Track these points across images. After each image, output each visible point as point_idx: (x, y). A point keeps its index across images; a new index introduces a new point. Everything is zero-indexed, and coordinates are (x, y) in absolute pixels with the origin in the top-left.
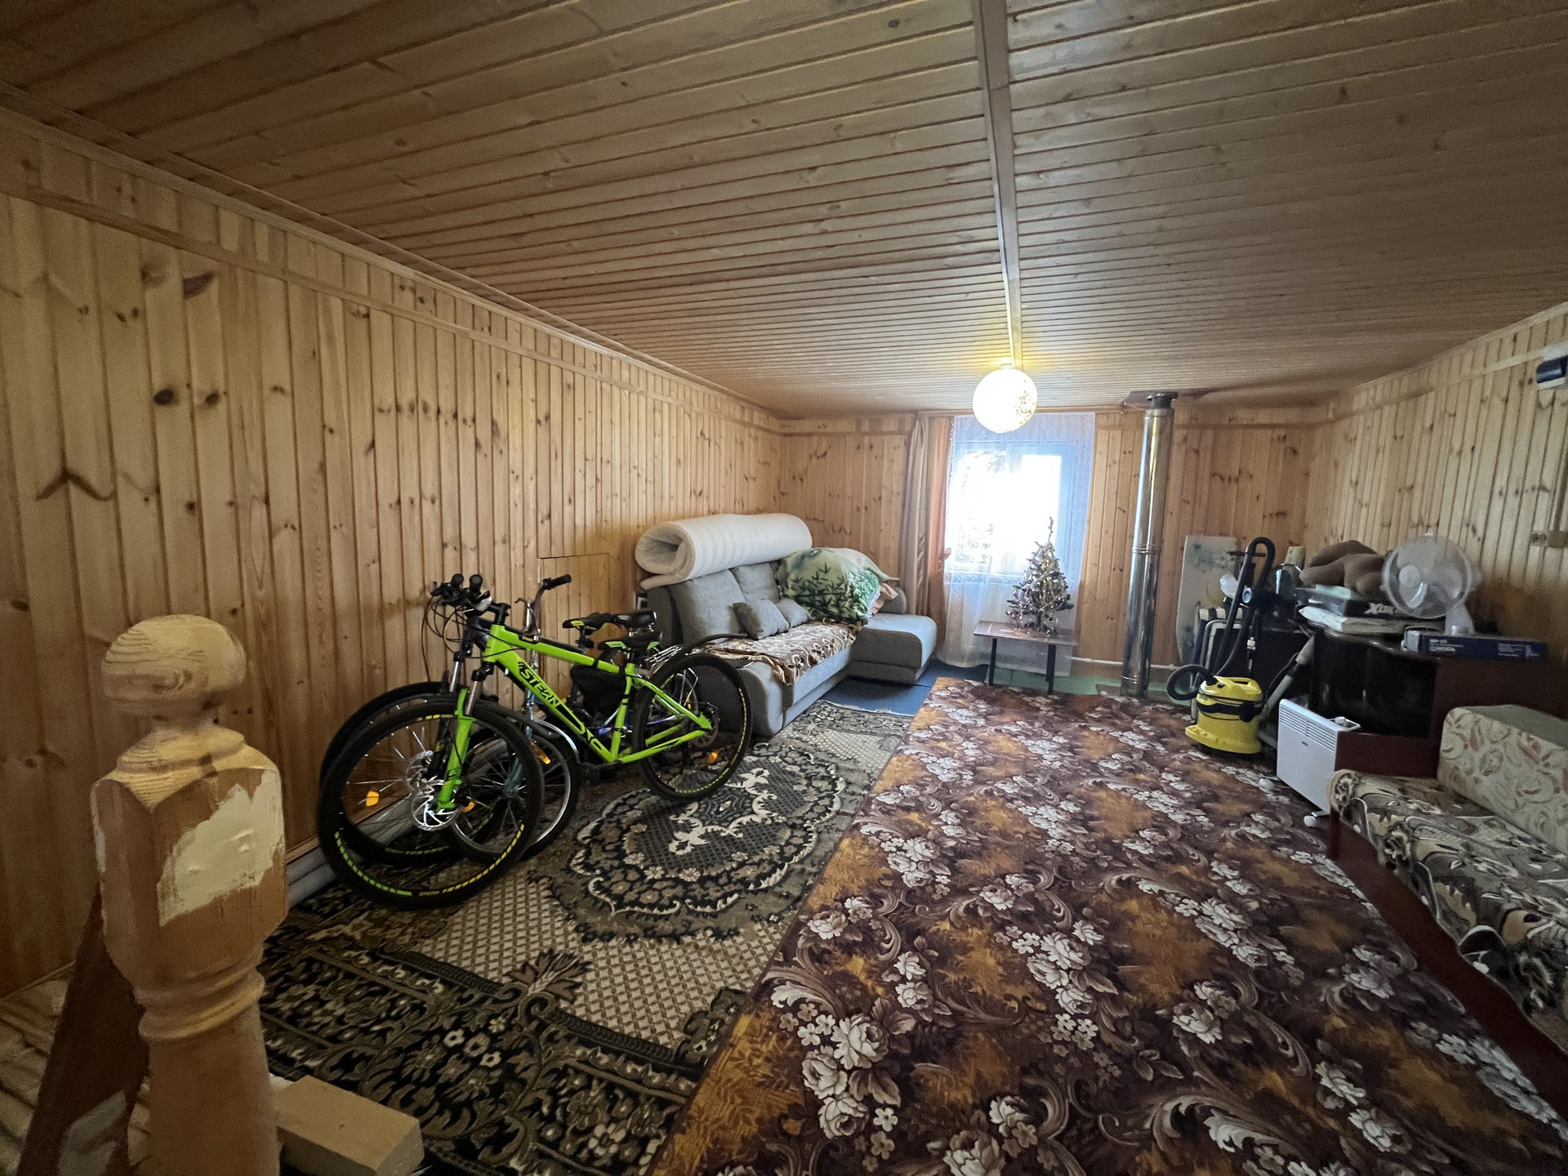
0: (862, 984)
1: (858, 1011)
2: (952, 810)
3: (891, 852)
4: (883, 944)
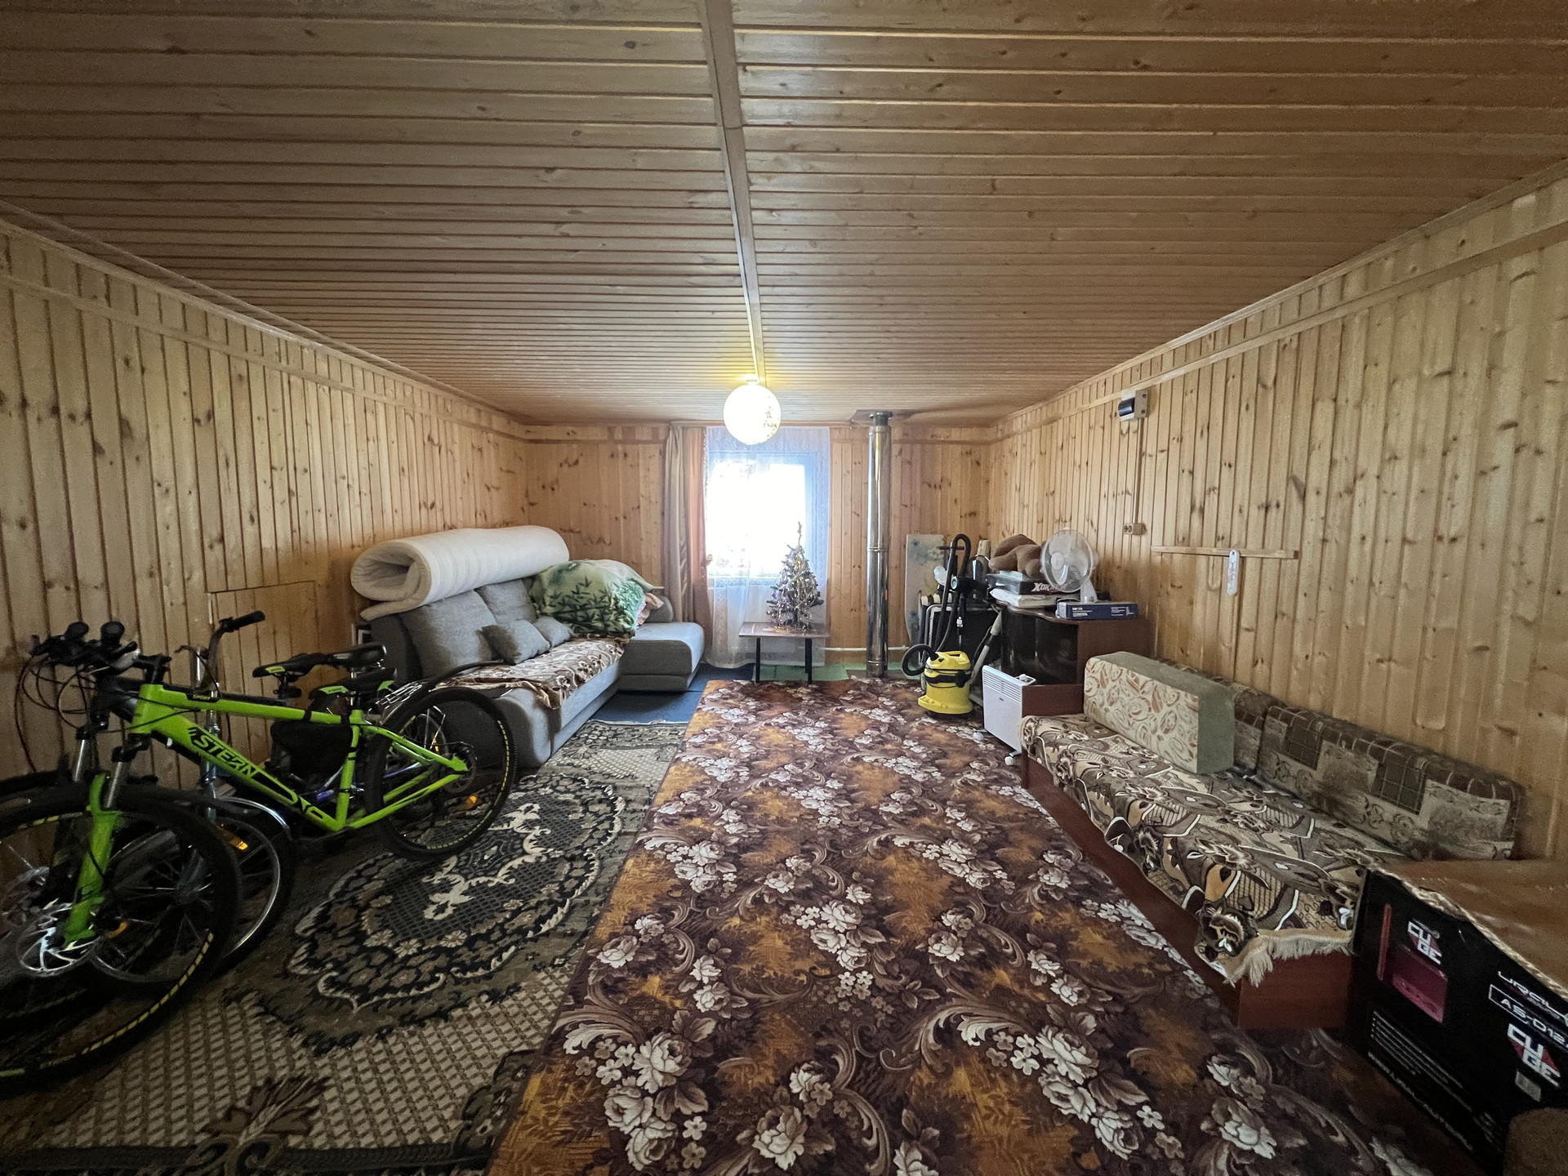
0: (660, 1003)
1: (657, 1031)
2: (733, 808)
3: (678, 862)
4: (678, 956)
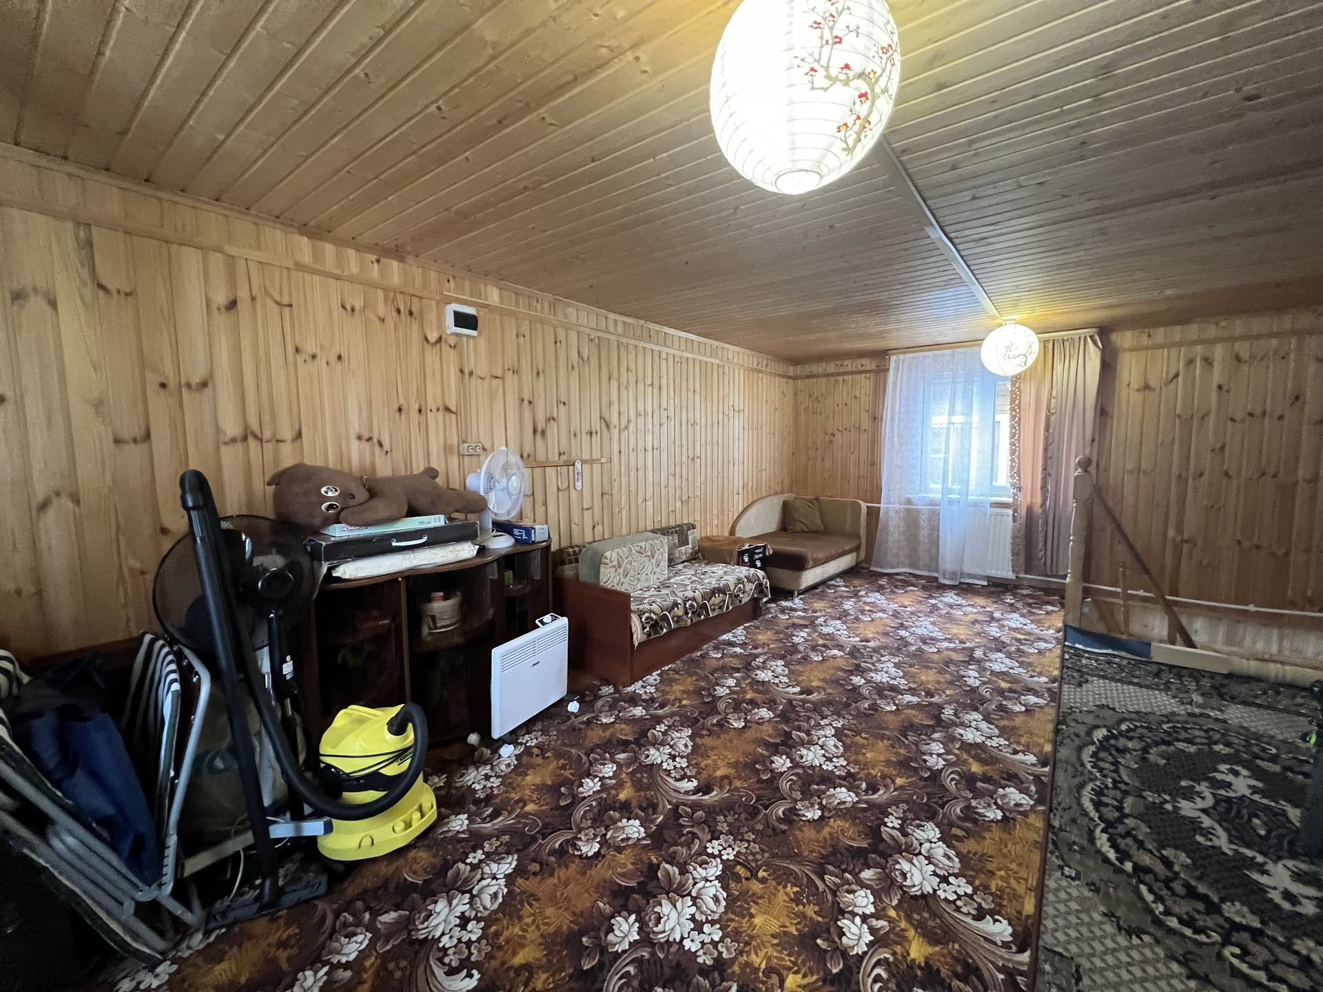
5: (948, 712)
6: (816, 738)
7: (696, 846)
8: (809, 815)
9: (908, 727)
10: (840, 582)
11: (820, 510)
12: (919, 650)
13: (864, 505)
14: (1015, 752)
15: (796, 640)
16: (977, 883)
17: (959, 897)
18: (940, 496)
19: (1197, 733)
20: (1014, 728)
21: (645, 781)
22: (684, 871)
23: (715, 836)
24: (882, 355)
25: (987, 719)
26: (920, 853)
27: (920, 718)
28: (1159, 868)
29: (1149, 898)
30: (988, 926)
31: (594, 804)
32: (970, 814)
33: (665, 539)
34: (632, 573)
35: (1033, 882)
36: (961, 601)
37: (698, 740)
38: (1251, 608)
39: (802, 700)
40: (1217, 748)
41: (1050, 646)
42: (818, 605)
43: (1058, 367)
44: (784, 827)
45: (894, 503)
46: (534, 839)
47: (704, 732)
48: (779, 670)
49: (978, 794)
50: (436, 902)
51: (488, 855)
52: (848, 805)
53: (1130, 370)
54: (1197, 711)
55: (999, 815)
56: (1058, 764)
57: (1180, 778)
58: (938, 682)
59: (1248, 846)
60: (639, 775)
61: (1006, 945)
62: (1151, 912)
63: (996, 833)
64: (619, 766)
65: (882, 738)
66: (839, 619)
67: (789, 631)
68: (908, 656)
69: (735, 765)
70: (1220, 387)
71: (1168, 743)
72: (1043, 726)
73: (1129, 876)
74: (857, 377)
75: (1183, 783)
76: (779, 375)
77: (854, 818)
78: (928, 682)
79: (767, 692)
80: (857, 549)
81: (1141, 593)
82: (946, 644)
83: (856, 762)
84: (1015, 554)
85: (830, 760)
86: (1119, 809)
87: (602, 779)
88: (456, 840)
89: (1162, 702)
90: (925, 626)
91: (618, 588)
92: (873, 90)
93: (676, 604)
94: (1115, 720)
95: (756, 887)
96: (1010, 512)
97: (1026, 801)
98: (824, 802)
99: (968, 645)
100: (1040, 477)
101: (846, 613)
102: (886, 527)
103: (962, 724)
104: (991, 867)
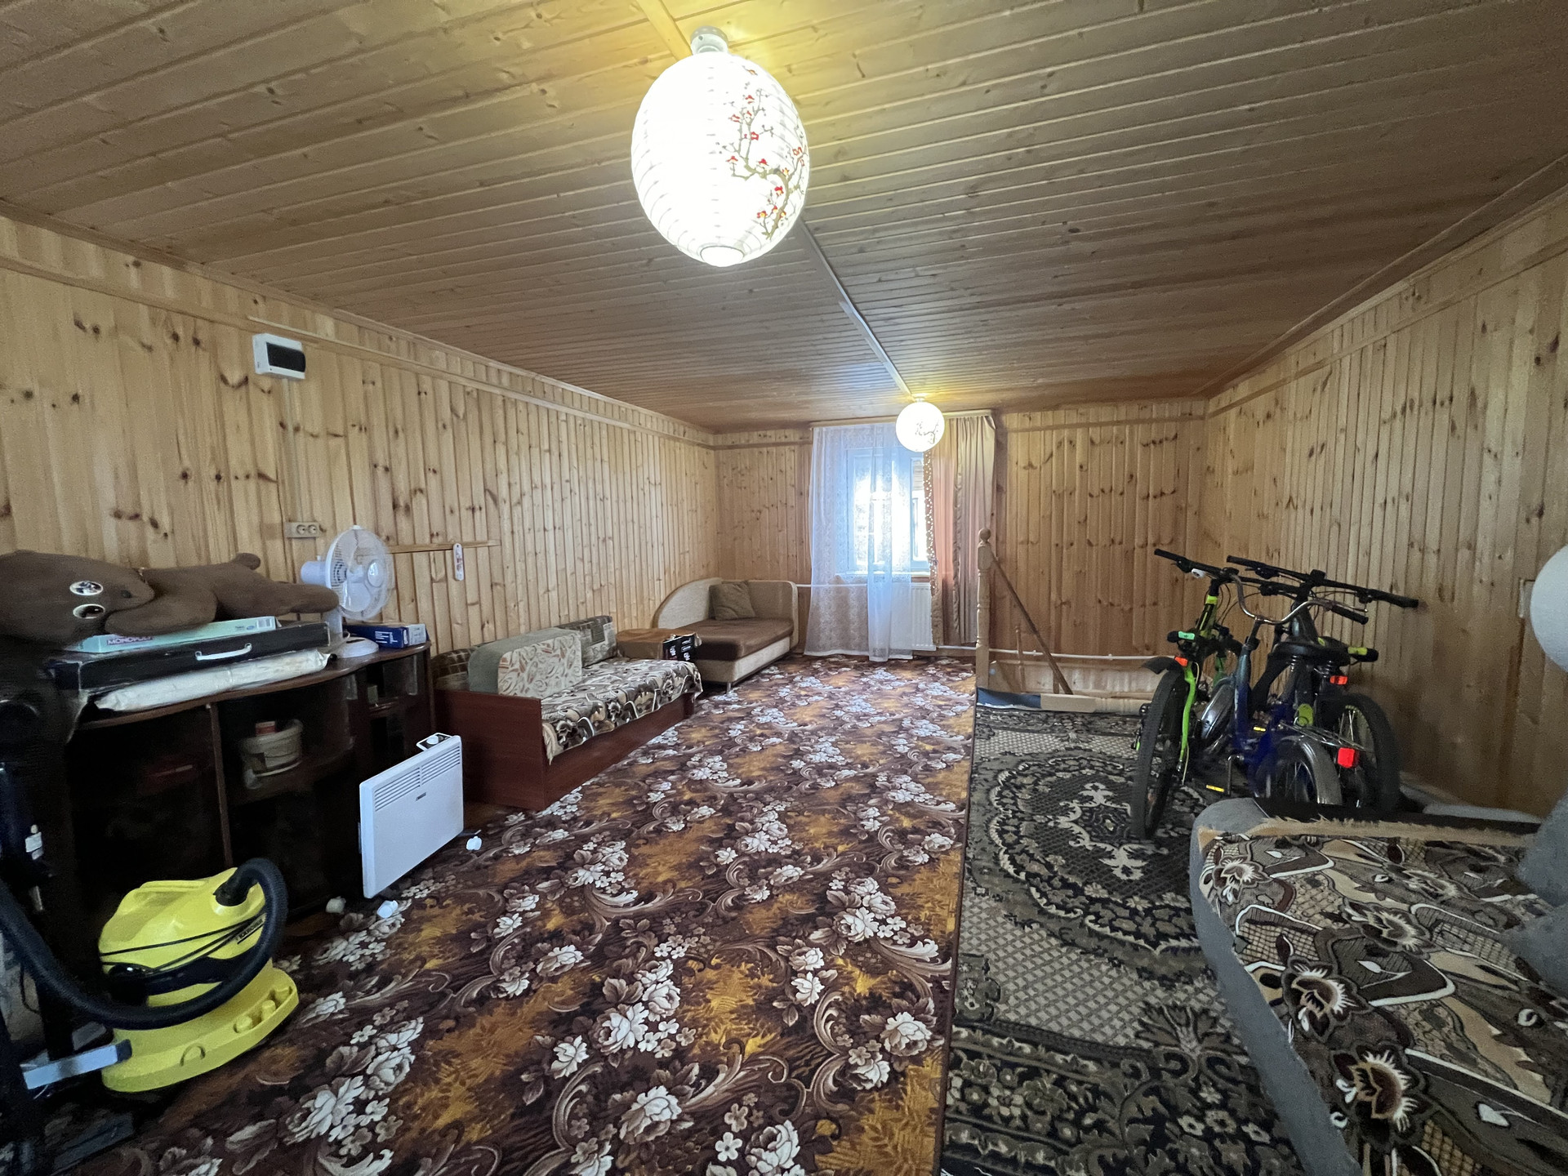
5: (882, 779)
6: (760, 825)
7: (643, 953)
8: (758, 897)
9: (848, 799)
10: (774, 670)
11: (750, 593)
12: (854, 727)
13: (794, 587)
14: (938, 803)
15: (732, 733)
16: (910, 917)
17: (896, 933)
18: (866, 572)
19: (1072, 763)
20: (937, 784)
21: (577, 904)
22: (631, 980)
23: (662, 939)
24: (805, 426)
25: (915, 780)
26: (862, 906)
27: (857, 789)
28: (1044, 872)
29: (1036, 895)
30: (919, 949)
31: (516, 941)
32: (903, 864)
33: (578, 635)
34: (538, 677)
35: (953, 906)
36: (890, 676)
37: (636, 852)
38: (1110, 657)
39: (742, 792)
40: (1084, 772)
41: (965, 708)
42: (754, 695)
43: (962, 445)
44: (734, 914)
45: (824, 583)
46: (443, 995)
47: (641, 842)
48: (717, 766)
49: (908, 844)
50: (315, 1098)
51: (382, 1029)
52: (795, 879)
53: (1017, 449)
54: (1072, 745)
55: (926, 858)
56: (974, 808)
57: (1059, 800)
58: (872, 754)
59: (1102, 841)
60: (568, 900)
61: (933, 960)
62: (1038, 905)
63: (925, 873)
64: (543, 896)
65: (823, 812)
66: (776, 707)
67: (725, 725)
68: (843, 734)
69: (677, 868)
70: (1081, 467)
71: (1051, 775)
72: (960, 777)
73: (1024, 883)
74: (781, 449)
75: (1062, 804)
76: (699, 445)
77: (800, 890)
78: (864, 755)
79: (706, 789)
80: (790, 634)
81: (1034, 653)
82: (878, 718)
83: (800, 840)
84: (934, 626)
85: (775, 843)
86: (1017, 833)
87: (522, 914)
88: (330, 1022)
89: (1048, 743)
90: (858, 704)
91: (523, 695)
92: (787, 186)
93: (596, 708)
94: (1015, 762)
95: (710, 974)
96: (929, 585)
97: (948, 842)
98: (772, 882)
99: (897, 716)
100: (951, 550)
101: (782, 700)
102: (818, 608)
103: (894, 788)
104: (920, 902)
